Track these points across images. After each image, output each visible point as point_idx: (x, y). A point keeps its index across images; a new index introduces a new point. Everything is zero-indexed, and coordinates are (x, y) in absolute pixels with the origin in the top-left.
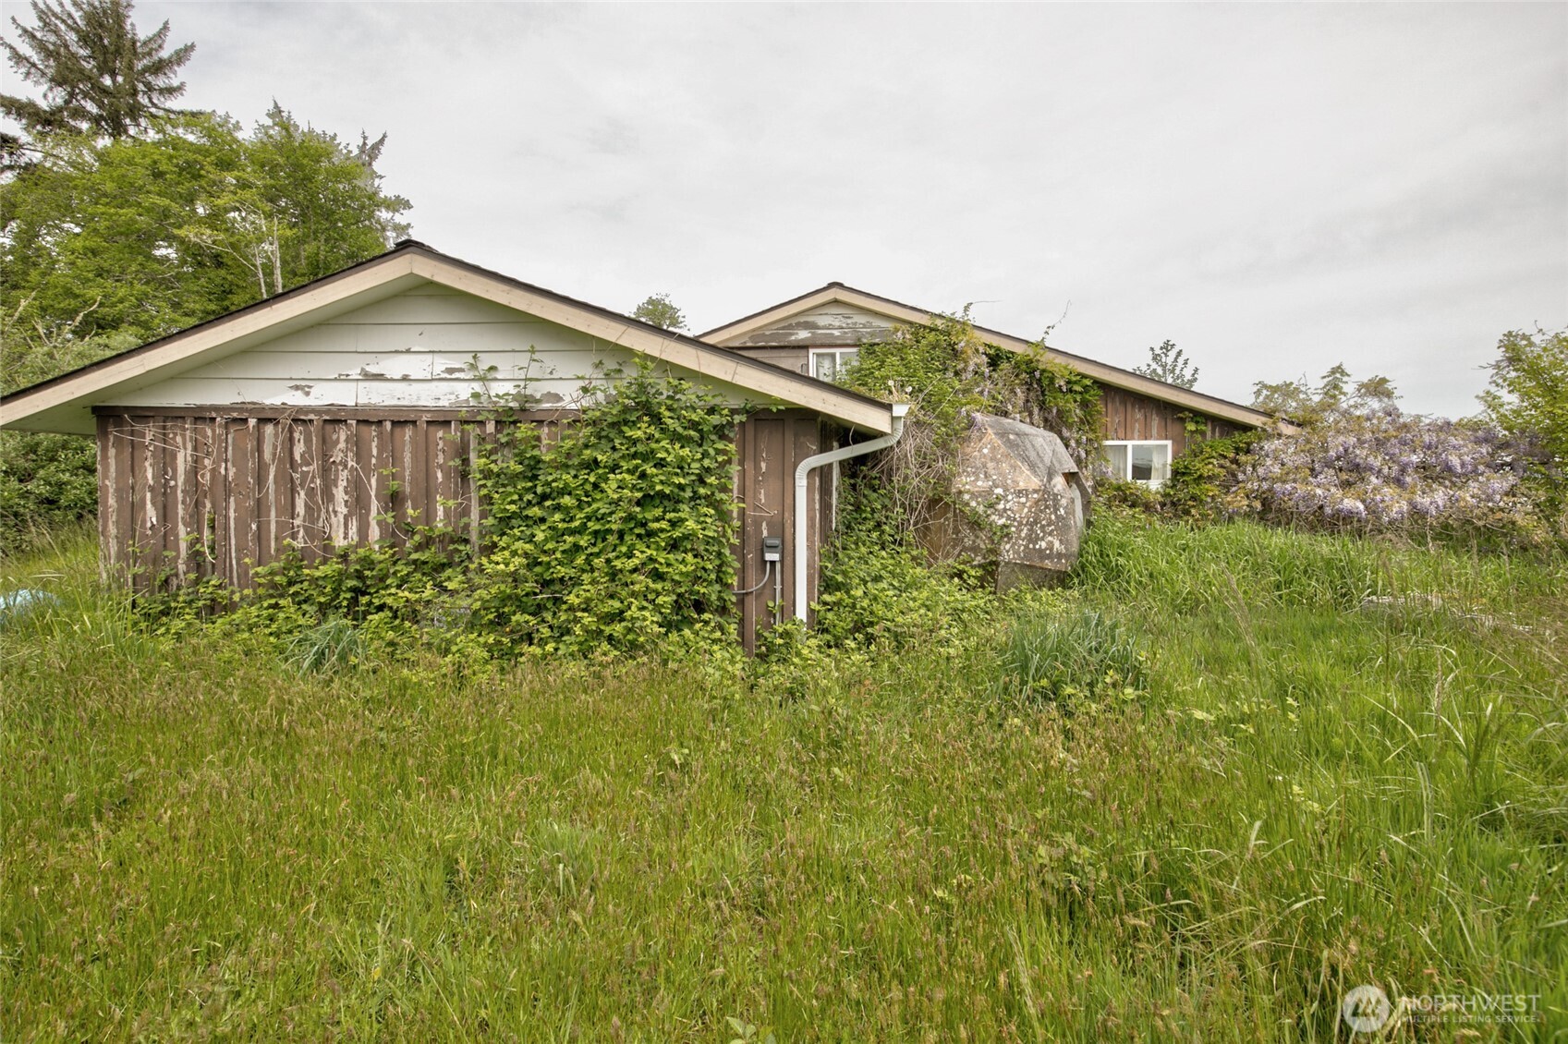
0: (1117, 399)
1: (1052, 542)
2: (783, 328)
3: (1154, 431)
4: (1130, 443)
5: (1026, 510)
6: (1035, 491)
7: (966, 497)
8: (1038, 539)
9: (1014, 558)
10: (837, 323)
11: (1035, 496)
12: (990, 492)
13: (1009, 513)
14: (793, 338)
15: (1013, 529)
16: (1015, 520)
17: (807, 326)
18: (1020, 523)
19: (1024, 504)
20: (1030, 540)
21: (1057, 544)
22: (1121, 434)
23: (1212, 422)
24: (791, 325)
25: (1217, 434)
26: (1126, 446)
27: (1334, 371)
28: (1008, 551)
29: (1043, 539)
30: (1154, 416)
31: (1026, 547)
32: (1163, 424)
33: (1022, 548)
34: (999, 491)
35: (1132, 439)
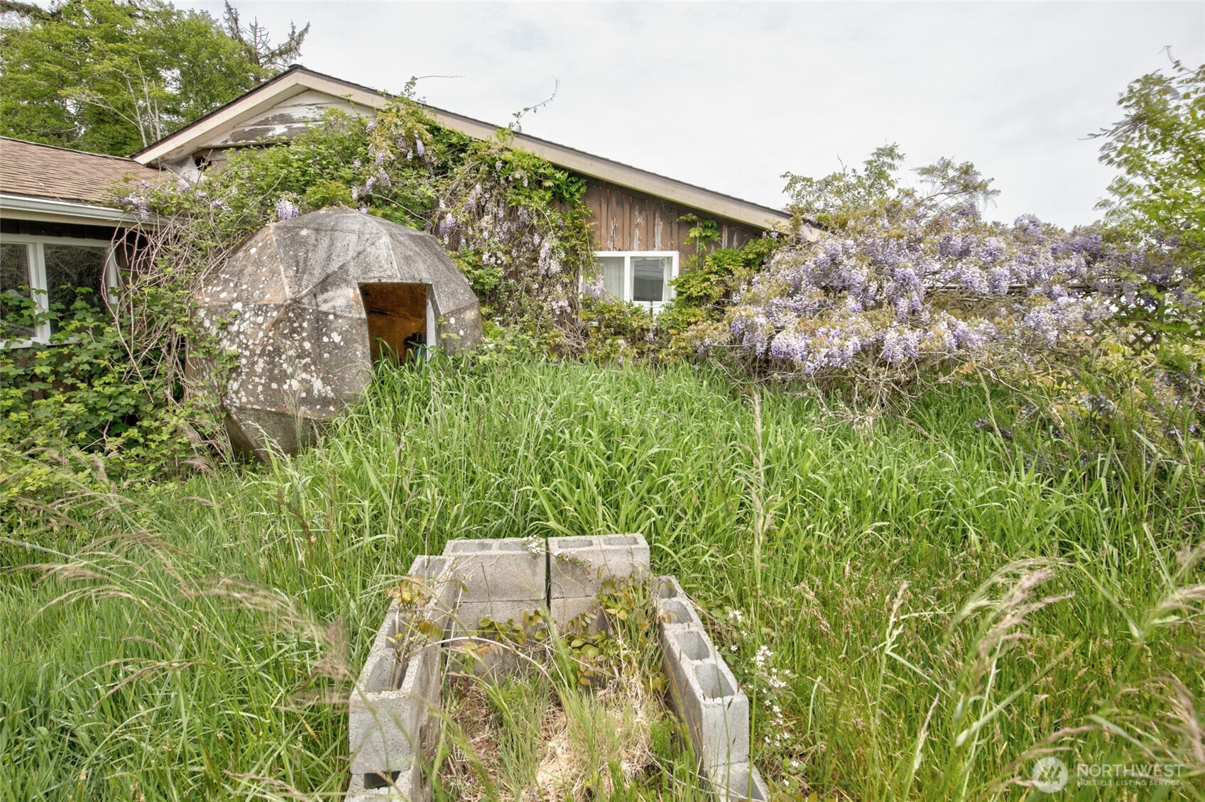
0: (614, 199)
1: (308, 382)
2: (260, 123)
3: (658, 240)
4: (627, 255)
5: (261, 334)
6: (277, 307)
7: (202, 313)
8: (284, 377)
9: (249, 402)
10: (310, 115)
11: (275, 314)
12: (227, 307)
13: (242, 337)
14: (270, 134)
15: (244, 361)
16: (247, 348)
17: (284, 119)
18: (253, 353)
19: (260, 325)
20: (272, 378)
21: (318, 385)
22: (619, 245)
23: (729, 227)
24: (267, 119)
25: (735, 244)
26: (622, 259)
27: (881, 152)
28: (237, 392)
29: (292, 376)
30: (658, 220)
31: (267, 387)
32: (669, 229)
33: (260, 388)
34: (238, 306)
35: (630, 249)
